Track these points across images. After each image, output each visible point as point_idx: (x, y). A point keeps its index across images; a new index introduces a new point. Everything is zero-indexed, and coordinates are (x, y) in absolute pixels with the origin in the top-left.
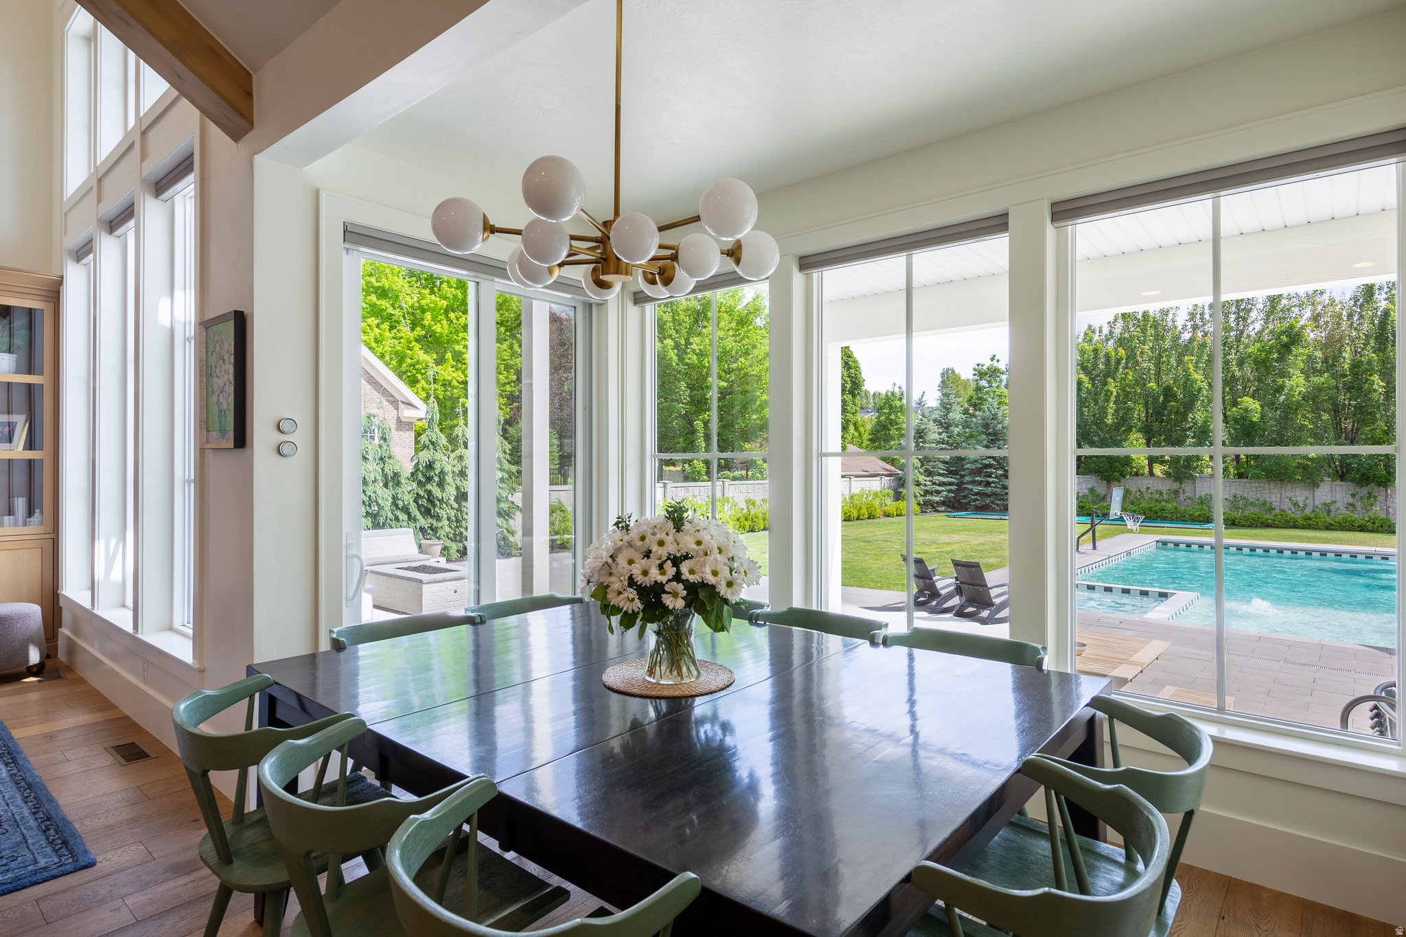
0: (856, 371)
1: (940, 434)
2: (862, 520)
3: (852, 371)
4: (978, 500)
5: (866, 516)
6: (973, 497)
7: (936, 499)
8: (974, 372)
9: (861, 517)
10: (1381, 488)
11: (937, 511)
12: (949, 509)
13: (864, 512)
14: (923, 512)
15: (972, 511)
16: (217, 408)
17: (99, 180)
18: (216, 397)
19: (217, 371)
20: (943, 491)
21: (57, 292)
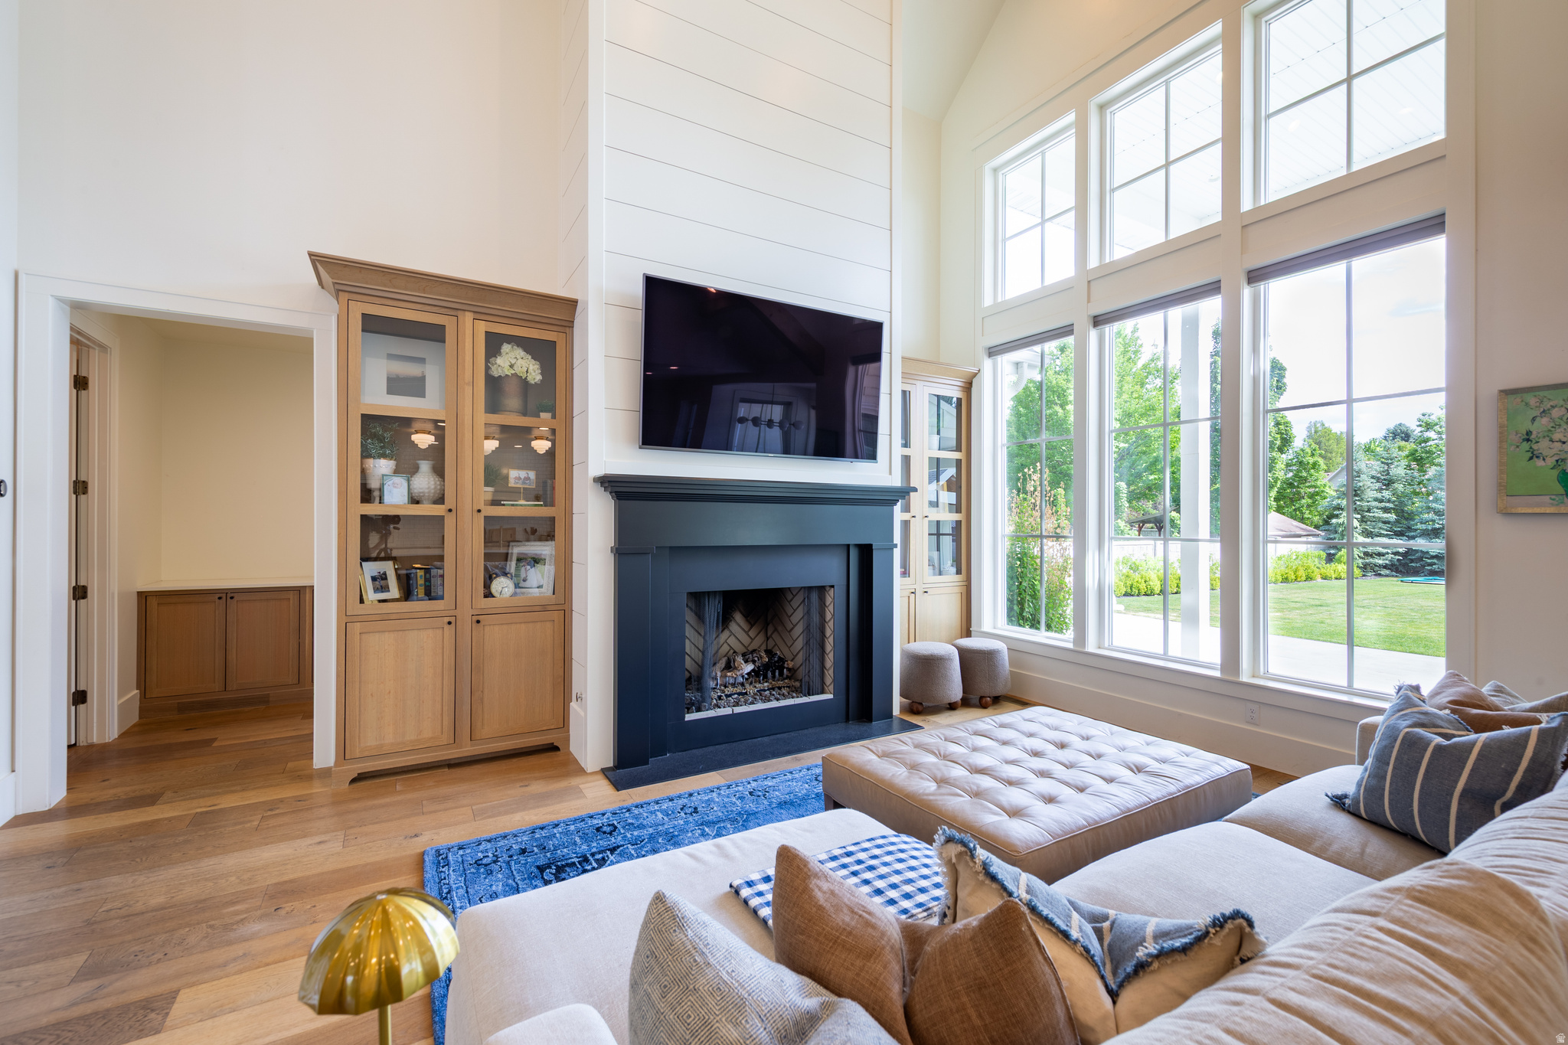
0: (1287, 427)
1: (1381, 491)
2: (1300, 581)
3: (1281, 427)
4: (1435, 564)
5: (1305, 578)
6: (1429, 561)
7: (1380, 562)
8: (1418, 423)
9: (1299, 580)
11: (1380, 575)
12: (1394, 573)
13: (1302, 573)
14: (1364, 576)
15: (1426, 576)
16: (1555, 473)
17: (1089, 282)
18: (1551, 462)
19: (1557, 436)
20: (1388, 553)
21: (970, 384)
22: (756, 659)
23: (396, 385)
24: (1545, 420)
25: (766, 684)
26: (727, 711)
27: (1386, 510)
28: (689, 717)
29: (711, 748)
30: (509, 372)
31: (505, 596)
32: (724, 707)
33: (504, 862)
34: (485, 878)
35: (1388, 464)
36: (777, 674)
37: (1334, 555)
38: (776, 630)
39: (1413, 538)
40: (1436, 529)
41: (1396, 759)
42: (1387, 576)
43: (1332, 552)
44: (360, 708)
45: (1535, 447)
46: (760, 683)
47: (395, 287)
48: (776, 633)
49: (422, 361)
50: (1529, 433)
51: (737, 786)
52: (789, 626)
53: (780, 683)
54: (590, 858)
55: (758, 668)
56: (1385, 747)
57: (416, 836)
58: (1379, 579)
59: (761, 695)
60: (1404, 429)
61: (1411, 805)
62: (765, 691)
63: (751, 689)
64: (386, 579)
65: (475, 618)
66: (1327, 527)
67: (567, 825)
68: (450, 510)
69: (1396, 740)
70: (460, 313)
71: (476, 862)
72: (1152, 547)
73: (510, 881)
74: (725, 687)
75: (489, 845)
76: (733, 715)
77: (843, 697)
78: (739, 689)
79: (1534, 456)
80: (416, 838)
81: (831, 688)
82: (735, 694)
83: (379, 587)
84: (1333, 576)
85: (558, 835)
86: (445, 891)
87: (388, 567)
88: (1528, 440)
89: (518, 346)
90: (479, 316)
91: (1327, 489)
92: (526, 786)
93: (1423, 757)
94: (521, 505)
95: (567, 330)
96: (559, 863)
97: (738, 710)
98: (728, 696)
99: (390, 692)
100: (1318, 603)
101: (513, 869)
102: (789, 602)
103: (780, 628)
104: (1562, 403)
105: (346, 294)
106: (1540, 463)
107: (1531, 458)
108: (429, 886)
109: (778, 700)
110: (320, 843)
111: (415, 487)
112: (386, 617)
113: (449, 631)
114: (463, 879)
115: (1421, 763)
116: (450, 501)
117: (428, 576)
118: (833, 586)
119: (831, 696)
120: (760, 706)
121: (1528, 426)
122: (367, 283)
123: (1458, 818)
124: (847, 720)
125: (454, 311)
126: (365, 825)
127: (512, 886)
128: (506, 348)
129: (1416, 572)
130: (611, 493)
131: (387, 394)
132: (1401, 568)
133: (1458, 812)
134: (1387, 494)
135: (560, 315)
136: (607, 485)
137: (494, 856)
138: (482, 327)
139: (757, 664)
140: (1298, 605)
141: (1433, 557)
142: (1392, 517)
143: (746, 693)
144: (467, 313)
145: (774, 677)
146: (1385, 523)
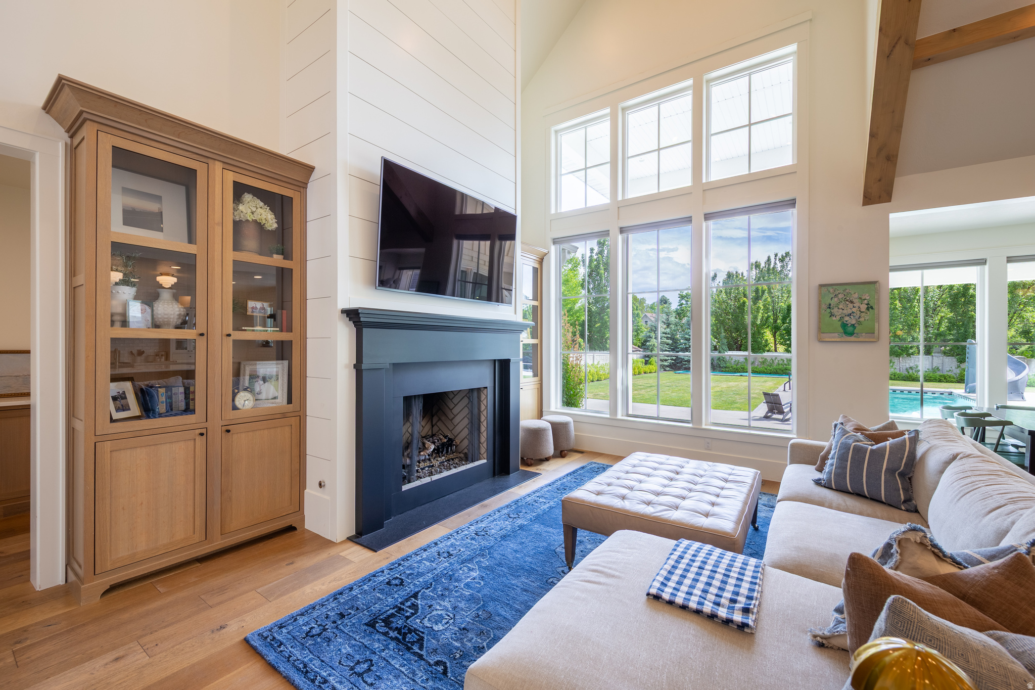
1: (665, 329)
4: (686, 364)
5: (637, 373)
6: (684, 363)
7: (666, 364)
10: (898, 358)
11: (666, 370)
14: (662, 371)
16: (840, 323)
17: (618, 208)
18: (838, 318)
19: (841, 306)
20: (669, 359)
21: (542, 259)
22: (436, 441)
23: (131, 217)
24: (836, 299)
25: (443, 458)
26: (427, 480)
27: (667, 338)
28: (405, 488)
29: (419, 509)
30: (250, 218)
31: (247, 407)
32: (424, 478)
33: (332, 628)
34: (328, 645)
35: (668, 315)
36: (449, 450)
37: (647, 361)
38: (440, 419)
39: (678, 352)
40: (686, 348)
41: (851, 458)
42: (668, 371)
43: (647, 359)
44: (111, 523)
45: (832, 311)
46: (440, 457)
47: (149, 127)
48: (440, 421)
49: (158, 198)
50: (830, 305)
51: (463, 531)
52: (451, 416)
53: (451, 456)
54: (402, 607)
55: (438, 447)
56: (844, 453)
57: (222, 628)
58: (666, 372)
59: (443, 467)
60: (665, 298)
61: (862, 479)
62: (444, 462)
63: (436, 463)
64: (125, 398)
65: (225, 428)
66: (644, 347)
67: (360, 586)
68: (202, 335)
69: (850, 449)
70: (210, 162)
71: (307, 636)
72: (592, 357)
73: (353, 642)
74: (419, 463)
75: (306, 618)
76: (432, 482)
77: (492, 460)
78: (428, 464)
79: (832, 315)
80: (224, 630)
81: (485, 455)
82: (426, 467)
83: (120, 406)
84: (649, 372)
85: (359, 596)
86: (301, 666)
87: (127, 386)
88: (830, 308)
89: (258, 198)
90: (228, 165)
91: (643, 328)
92: (292, 563)
93: (866, 456)
94: (257, 330)
95: (302, 190)
96: (381, 617)
97: (435, 477)
98: (422, 469)
99: (142, 503)
100: (649, 385)
101: (346, 631)
102: (451, 400)
103: (443, 418)
104: (842, 292)
105: (96, 125)
106: (834, 318)
107: (831, 316)
108: (281, 666)
109: (455, 467)
110: (117, 659)
111: (159, 312)
112: (137, 434)
113: (200, 441)
114: (307, 651)
115: (865, 459)
116: (201, 327)
117: (169, 393)
118: (486, 388)
119: (485, 461)
120: (446, 474)
121: (829, 301)
122: (120, 118)
123: (885, 482)
124: (494, 475)
125: (206, 159)
126: (156, 631)
127: (358, 645)
128: (247, 197)
129: (679, 369)
130: (354, 322)
131: (124, 224)
132: (673, 367)
133: (885, 479)
134: (668, 330)
135: (297, 176)
136: (352, 316)
137: (319, 626)
138: (230, 177)
139: (436, 444)
140: (642, 387)
141: (686, 361)
142: (670, 342)
143: (433, 466)
144: (216, 162)
145: (447, 452)
146: (667, 344)
